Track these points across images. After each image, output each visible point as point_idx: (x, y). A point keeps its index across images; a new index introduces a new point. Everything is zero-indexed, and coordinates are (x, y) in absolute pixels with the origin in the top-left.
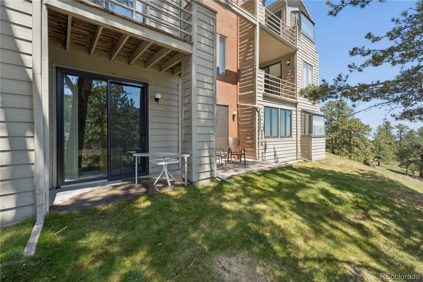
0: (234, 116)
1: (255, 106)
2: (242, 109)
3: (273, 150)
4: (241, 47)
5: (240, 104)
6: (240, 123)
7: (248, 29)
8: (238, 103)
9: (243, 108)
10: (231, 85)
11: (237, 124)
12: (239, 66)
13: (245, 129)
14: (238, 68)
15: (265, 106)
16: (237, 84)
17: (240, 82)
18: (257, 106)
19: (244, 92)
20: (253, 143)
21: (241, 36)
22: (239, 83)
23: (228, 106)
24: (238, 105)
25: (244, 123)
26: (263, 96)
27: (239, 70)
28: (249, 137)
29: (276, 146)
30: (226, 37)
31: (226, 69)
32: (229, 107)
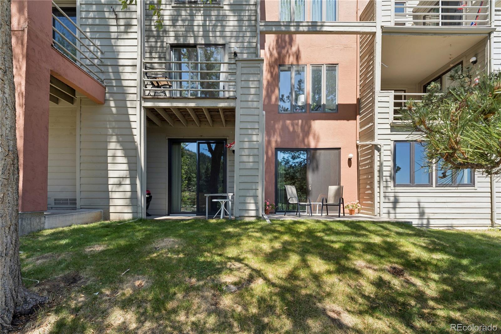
0: (350, 160)
1: (373, 143)
2: (362, 149)
3: (416, 205)
4: (362, 68)
5: (360, 143)
6: (360, 168)
7: (368, 41)
8: (358, 142)
9: (364, 148)
10: (345, 122)
11: (357, 170)
12: (359, 93)
13: (365, 176)
14: (358, 97)
15: (395, 141)
16: (356, 119)
17: (360, 114)
18: (376, 142)
19: (364, 127)
20: (372, 193)
21: (362, 53)
22: (358, 117)
23: (340, 148)
24: (357, 146)
25: (364, 168)
26: (391, 126)
27: (359, 100)
28: (369, 185)
29: (422, 200)
30: (336, 64)
31: (337, 104)
32: (342, 150)
